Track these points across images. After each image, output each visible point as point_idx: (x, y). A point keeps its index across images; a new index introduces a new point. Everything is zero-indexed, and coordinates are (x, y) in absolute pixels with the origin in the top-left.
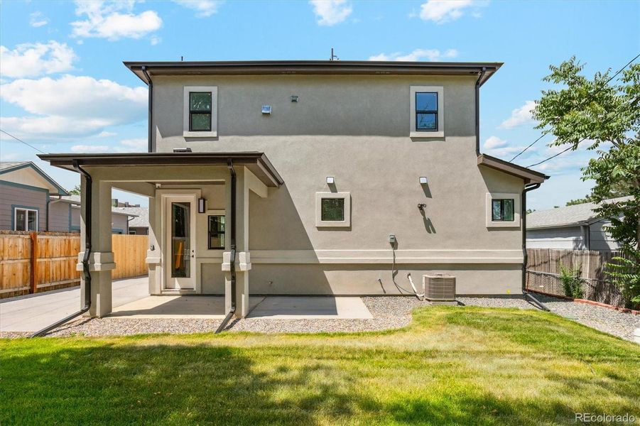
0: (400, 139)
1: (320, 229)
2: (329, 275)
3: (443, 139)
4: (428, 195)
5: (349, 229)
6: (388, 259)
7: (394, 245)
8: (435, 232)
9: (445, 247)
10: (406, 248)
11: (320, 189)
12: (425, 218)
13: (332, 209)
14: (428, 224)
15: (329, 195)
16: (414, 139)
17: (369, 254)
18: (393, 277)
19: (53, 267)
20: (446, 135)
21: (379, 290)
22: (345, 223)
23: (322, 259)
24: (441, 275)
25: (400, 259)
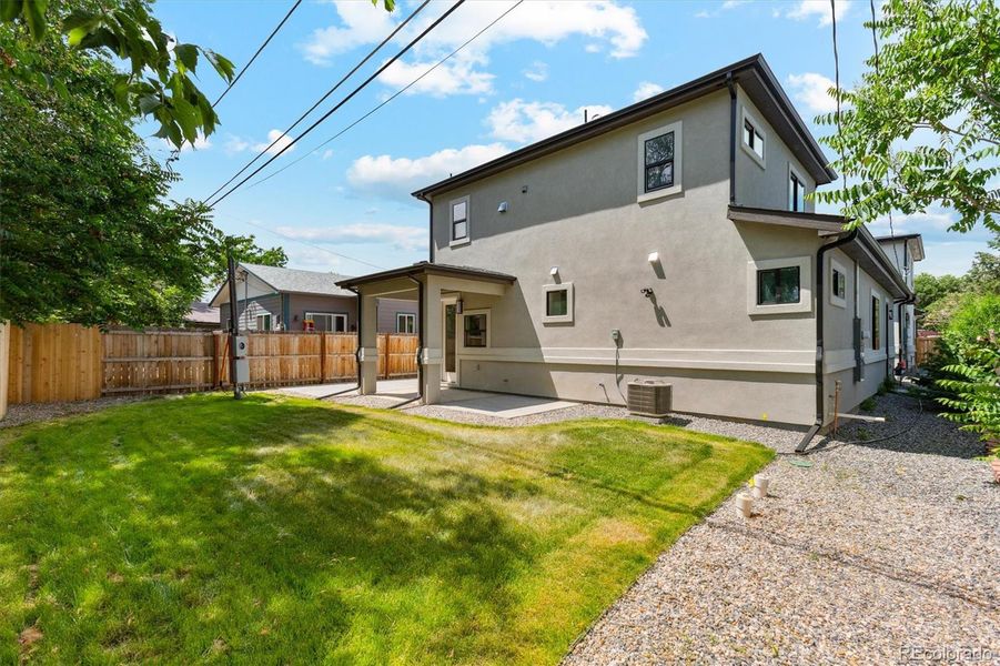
0: (627, 208)
1: (546, 325)
2: (555, 375)
3: (681, 195)
4: (661, 274)
5: (572, 324)
6: (610, 360)
7: (619, 341)
8: (669, 325)
9: (683, 346)
10: (634, 346)
11: (546, 282)
12: (656, 308)
13: (557, 302)
14: (661, 314)
15: (553, 287)
16: (643, 204)
17: (591, 353)
18: (618, 383)
19: (403, 360)
20: (684, 189)
21: (601, 398)
22: (567, 318)
23: (547, 358)
24: (652, 382)
25: (624, 361)
